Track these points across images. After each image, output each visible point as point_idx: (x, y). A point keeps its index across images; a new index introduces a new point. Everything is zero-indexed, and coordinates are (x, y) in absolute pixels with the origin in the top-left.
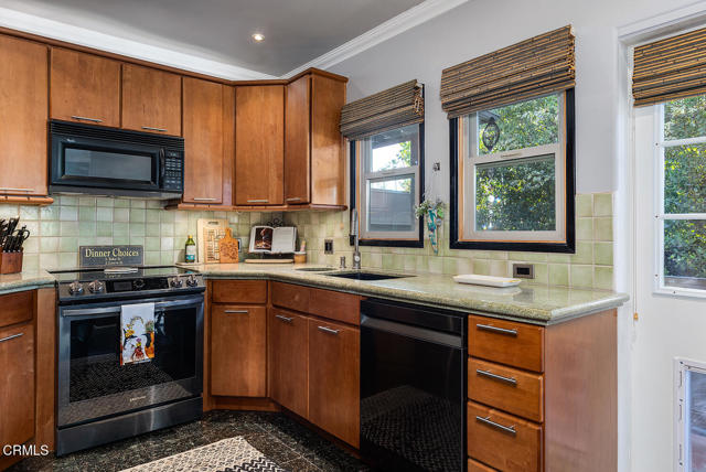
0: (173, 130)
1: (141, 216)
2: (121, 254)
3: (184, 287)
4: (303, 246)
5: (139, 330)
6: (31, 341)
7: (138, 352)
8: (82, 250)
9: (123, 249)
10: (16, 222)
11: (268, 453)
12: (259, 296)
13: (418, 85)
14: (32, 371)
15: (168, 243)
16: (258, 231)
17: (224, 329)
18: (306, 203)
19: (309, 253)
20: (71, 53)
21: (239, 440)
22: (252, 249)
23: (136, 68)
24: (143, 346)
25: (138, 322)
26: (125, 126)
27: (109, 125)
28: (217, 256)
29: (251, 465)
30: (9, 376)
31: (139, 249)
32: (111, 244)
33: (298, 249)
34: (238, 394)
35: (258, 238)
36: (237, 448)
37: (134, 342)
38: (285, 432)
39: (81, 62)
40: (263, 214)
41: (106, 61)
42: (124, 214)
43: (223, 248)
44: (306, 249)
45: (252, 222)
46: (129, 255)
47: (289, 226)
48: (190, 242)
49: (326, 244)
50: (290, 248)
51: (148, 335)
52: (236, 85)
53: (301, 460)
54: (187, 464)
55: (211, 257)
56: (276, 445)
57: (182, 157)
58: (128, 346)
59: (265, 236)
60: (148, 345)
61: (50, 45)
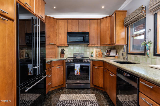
0: (87, 31)
1: (83, 48)
2: (80, 55)
3: (86, 62)
4: (117, 54)
5: (78, 69)
6: (63, 68)
7: (77, 73)
8: (74, 54)
9: (81, 54)
10: (64, 49)
11: (98, 100)
12: (102, 65)
13: (143, 6)
14: (63, 73)
15: (88, 53)
16: (107, 51)
17: (95, 71)
18: (114, 44)
19: (119, 56)
20: (70, 20)
21: (94, 95)
22: (106, 55)
23: (81, 20)
24: (78, 72)
25: (77, 67)
26: (79, 31)
27: (76, 31)
28: (98, 56)
29: (93, 101)
30: (59, 74)
31: (83, 54)
32: (78, 53)
33: (116, 55)
34: (97, 85)
35: (107, 52)
36: (93, 97)
37: (77, 71)
38: (105, 97)
39: (72, 21)
40: (109, 47)
41: (76, 20)
42: (81, 48)
43: (99, 54)
44: (118, 55)
45: (106, 49)
46: (81, 55)
47: (115, 49)
48: (92, 53)
49: (122, 54)
50: (114, 55)
51: (79, 70)
52: (100, 19)
53: (104, 105)
54: (82, 97)
55: (96, 56)
56: (101, 99)
57: (89, 36)
58: (75, 72)
59: (109, 52)
60: (79, 72)
61: (67, 19)
